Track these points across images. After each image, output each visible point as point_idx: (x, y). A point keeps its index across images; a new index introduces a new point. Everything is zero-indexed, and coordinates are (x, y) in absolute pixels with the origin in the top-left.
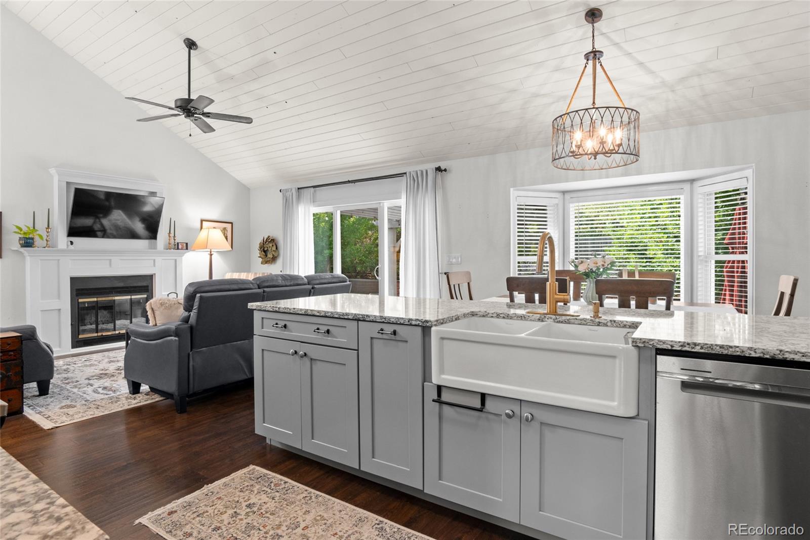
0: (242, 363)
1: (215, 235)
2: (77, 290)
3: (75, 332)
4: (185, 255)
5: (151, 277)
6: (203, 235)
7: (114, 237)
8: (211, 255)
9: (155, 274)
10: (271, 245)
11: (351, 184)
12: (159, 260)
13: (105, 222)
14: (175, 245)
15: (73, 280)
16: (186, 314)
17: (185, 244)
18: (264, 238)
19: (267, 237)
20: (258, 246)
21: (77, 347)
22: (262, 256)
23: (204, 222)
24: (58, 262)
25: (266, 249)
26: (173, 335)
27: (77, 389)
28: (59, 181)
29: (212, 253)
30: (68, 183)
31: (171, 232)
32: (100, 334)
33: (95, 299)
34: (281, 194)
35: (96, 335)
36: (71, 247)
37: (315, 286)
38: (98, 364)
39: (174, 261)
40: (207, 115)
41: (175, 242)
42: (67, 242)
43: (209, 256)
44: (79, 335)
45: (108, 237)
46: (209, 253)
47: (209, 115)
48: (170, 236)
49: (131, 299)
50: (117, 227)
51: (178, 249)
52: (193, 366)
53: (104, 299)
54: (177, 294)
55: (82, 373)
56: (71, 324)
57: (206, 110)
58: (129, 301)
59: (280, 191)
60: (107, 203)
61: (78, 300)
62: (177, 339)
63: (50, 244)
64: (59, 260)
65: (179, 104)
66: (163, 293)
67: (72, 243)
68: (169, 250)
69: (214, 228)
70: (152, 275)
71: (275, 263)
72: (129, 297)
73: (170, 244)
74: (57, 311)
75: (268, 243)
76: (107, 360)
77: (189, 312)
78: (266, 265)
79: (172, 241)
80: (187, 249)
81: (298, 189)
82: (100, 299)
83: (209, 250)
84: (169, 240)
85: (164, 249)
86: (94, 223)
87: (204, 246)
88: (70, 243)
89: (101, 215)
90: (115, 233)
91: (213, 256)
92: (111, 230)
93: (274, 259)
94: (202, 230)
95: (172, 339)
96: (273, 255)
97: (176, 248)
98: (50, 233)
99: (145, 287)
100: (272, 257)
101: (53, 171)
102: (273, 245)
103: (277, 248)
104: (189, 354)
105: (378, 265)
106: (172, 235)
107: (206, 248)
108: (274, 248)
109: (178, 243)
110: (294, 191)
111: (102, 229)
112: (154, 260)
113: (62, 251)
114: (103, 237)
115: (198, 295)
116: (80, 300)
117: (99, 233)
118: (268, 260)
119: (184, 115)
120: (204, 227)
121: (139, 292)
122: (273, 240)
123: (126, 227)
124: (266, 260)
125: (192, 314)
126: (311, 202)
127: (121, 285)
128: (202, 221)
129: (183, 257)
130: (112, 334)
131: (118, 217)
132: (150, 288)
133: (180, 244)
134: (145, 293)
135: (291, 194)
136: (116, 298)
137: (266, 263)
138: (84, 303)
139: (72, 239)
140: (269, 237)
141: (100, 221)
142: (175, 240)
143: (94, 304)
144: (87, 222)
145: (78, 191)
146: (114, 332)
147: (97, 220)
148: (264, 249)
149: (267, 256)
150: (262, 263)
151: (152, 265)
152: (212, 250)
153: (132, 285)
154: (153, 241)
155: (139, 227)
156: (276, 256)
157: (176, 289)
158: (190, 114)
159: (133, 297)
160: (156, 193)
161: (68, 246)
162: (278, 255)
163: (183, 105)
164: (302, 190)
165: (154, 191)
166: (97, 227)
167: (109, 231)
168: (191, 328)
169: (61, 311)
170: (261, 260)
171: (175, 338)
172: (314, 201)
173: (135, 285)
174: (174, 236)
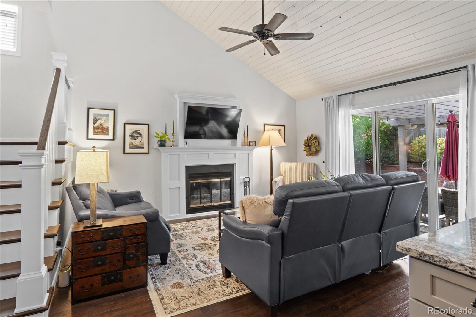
0: (328, 269)
1: (274, 135)
2: (189, 174)
3: (188, 204)
4: (255, 149)
5: (233, 166)
6: (266, 134)
7: (211, 138)
8: (272, 150)
9: (235, 164)
10: (314, 141)
11: (393, 86)
12: (238, 153)
13: (206, 129)
14: (248, 143)
15: (188, 168)
16: (276, 218)
17: (254, 142)
18: (308, 136)
19: (310, 135)
20: (303, 142)
21: (189, 214)
22: (307, 150)
23: (266, 126)
24: (179, 156)
25: (310, 145)
26: (264, 239)
27: (186, 260)
28: (179, 102)
29: (272, 148)
30: (185, 103)
31: (245, 134)
32: (202, 205)
33: (200, 181)
34: (323, 102)
35: (200, 205)
36: (186, 146)
37: (395, 187)
38: (200, 231)
39: (247, 154)
40: (277, 37)
41: (248, 141)
42: (184, 142)
43: (270, 151)
44: (190, 205)
45: (208, 139)
46: (270, 148)
47: (278, 36)
48: (245, 137)
49: (221, 181)
50: (212, 132)
51: (250, 145)
52: (284, 274)
53: (205, 181)
54: (250, 178)
55: (191, 240)
56: (186, 198)
57: (276, 32)
58: (219, 183)
59: (322, 99)
60: (207, 117)
61: (190, 181)
62: (269, 246)
63: (174, 145)
64: (179, 154)
65: (256, 30)
66: (241, 177)
67: (186, 143)
68: (244, 147)
69: (273, 130)
70: (234, 164)
71: (317, 156)
72: (220, 180)
73: (245, 142)
74: (178, 189)
75: (311, 140)
76: (206, 228)
77: (279, 216)
78: (310, 157)
79: (246, 140)
80: (256, 145)
81: (339, 96)
82: (202, 181)
83: (270, 146)
84: (244, 139)
85: (241, 146)
86: (200, 129)
87: (267, 143)
88: (185, 143)
89: (204, 124)
90: (211, 135)
91: (273, 150)
92: (209, 133)
93: (317, 152)
94: (265, 132)
95: (263, 244)
96: (316, 149)
97: (249, 145)
98: (174, 137)
99: (229, 172)
100: (315, 150)
101: (176, 96)
102: (315, 142)
103: (319, 144)
104: (280, 262)
105: (426, 160)
106: (246, 136)
107: (269, 145)
108: (317, 144)
109: (250, 142)
110: (335, 98)
111: (204, 133)
112: (235, 154)
113: (181, 148)
114: (204, 138)
115: (290, 201)
116: (191, 182)
117: (203, 136)
118: (312, 153)
119: (259, 40)
120: (266, 129)
121: (226, 176)
122: (316, 138)
123: (217, 131)
124: (311, 153)
125: (283, 218)
126: (350, 106)
127: (215, 171)
128: (265, 125)
129: (253, 151)
130: (209, 205)
131: (213, 125)
132: (232, 174)
133: (251, 142)
134: (229, 177)
135: (332, 100)
136: (212, 180)
137: (310, 155)
138: (193, 183)
139: (187, 140)
140: (312, 135)
141: (203, 129)
142: (248, 139)
143: (199, 184)
144: (196, 129)
145: (190, 107)
146: (210, 204)
147: (201, 128)
148: (308, 145)
149: (311, 150)
150: (307, 156)
151: (234, 157)
152: (272, 146)
153: (221, 171)
154: (234, 140)
155: (224, 131)
156: (319, 150)
157: (249, 175)
158: (264, 37)
159: (222, 180)
160: (236, 106)
161: (184, 145)
162: (320, 149)
163: (259, 30)
164: (342, 97)
165: (235, 105)
166: (201, 132)
167: (208, 134)
168: (283, 234)
169: (180, 188)
170: (306, 153)
171: (267, 244)
172: (353, 105)
173: (224, 171)
174: (247, 137)
